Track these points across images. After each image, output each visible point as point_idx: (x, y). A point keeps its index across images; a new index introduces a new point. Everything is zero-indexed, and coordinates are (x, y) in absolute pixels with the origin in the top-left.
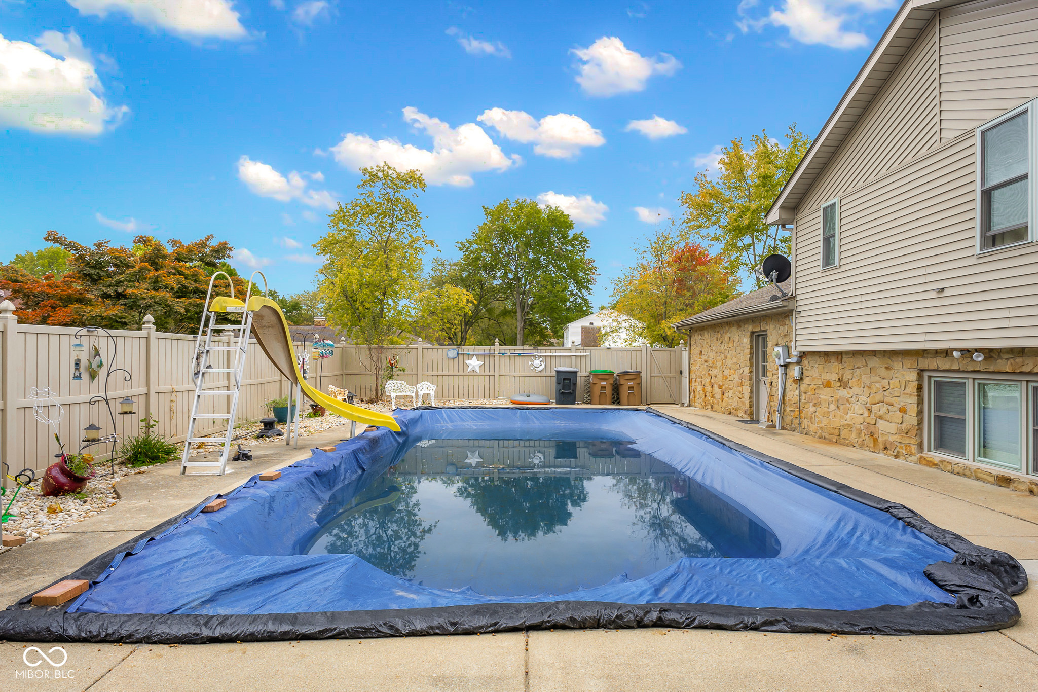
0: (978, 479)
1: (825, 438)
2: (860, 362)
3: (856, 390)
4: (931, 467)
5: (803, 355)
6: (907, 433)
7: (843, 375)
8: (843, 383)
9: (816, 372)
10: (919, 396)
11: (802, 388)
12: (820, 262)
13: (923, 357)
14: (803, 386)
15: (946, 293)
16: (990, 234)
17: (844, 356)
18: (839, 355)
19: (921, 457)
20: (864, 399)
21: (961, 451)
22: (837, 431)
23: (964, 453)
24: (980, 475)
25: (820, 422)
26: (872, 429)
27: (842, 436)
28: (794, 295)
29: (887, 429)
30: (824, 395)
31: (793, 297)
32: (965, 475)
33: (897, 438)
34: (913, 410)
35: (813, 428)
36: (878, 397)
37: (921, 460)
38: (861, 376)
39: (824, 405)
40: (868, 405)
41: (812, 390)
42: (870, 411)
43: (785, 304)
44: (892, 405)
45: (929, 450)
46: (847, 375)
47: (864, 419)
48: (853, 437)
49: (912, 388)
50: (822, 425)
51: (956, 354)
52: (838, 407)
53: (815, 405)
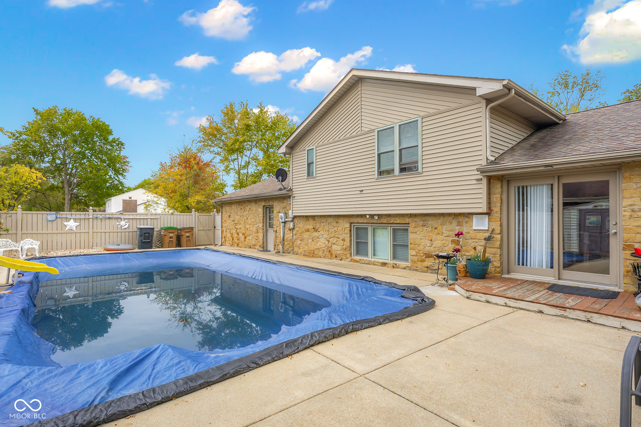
0: (374, 265)
1: (306, 255)
2: (324, 220)
3: (322, 232)
4: (356, 262)
5: (295, 217)
6: (345, 250)
7: (315, 226)
8: (315, 229)
9: (301, 225)
10: (350, 234)
11: (294, 233)
12: (306, 174)
13: (352, 218)
14: (295, 232)
15: (364, 192)
16: (380, 170)
17: (316, 218)
18: (313, 217)
19: (351, 259)
20: (326, 236)
21: (367, 255)
22: (313, 251)
23: (368, 255)
24: (375, 263)
25: (304, 248)
26: (330, 249)
27: (315, 253)
28: (291, 189)
29: (336, 248)
30: (306, 235)
31: (291, 190)
32: (369, 264)
33: (341, 252)
34: (348, 239)
35: (300, 251)
36: (332, 235)
37: (351, 260)
38: (324, 226)
39: (306, 240)
40: (328, 239)
41: (299, 233)
42: (329, 241)
43: (288, 192)
44: (339, 238)
45: (354, 256)
46: (318, 226)
47: (326, 245)
48: (321, 253)
49: (347, 231)
50: (305, 249)
51: (368, 216)
52: (313, 241)
53: (301, 240)
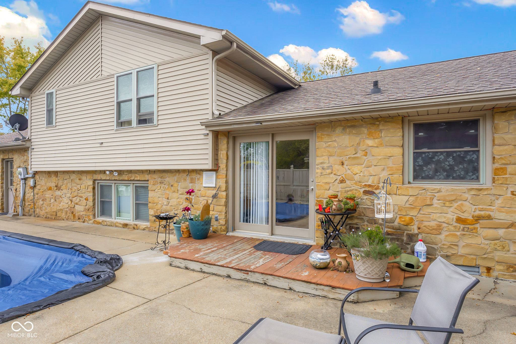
0: (116, 226)
1: (48, 218)
2: (67, 176)
3: (65, 191)
4: (98, 224)
5: (36, 173)
6: (88, 210)
7: (58, 184)
8: (58, 187)
9: (43, 182)
10: (93, 192)
11: (35, 192)
12: (45, 122)
13: (95, 174)
14: (36, 190)
15: (104, 145)
16: (120, 121)
17: (58, 174)
18: (57, 173)
19: (95, 220)
20: (68, 195)
21: (110, 216)
22: (55, 213)
23: (111, 216)
24: (117, 225)
25: (46, 209)
26: (73, 210)
27: (58, 215)
28: (30, 139)
29: (79, 209)
30: (48, 194)
31: (29, 140)
32: (111, 226)
33: (84, 213)
34: (91, 199)
35: (42, 213)
36: (75, 194)
37: (95, 222)
38: (67, 184)
39: (48, 200)
40: (71, 198)
41: (41, 192)
42: (71, 201)
43: (24, 143)
44: (82, 197)
45: (98, 217)
46: (60, 184)
47: (69, 205)
48: (63, 215)
49: (90, 189)
50: (47, 211)
51: (108, 172)
52: (55, 200)
53: (43, 200)
